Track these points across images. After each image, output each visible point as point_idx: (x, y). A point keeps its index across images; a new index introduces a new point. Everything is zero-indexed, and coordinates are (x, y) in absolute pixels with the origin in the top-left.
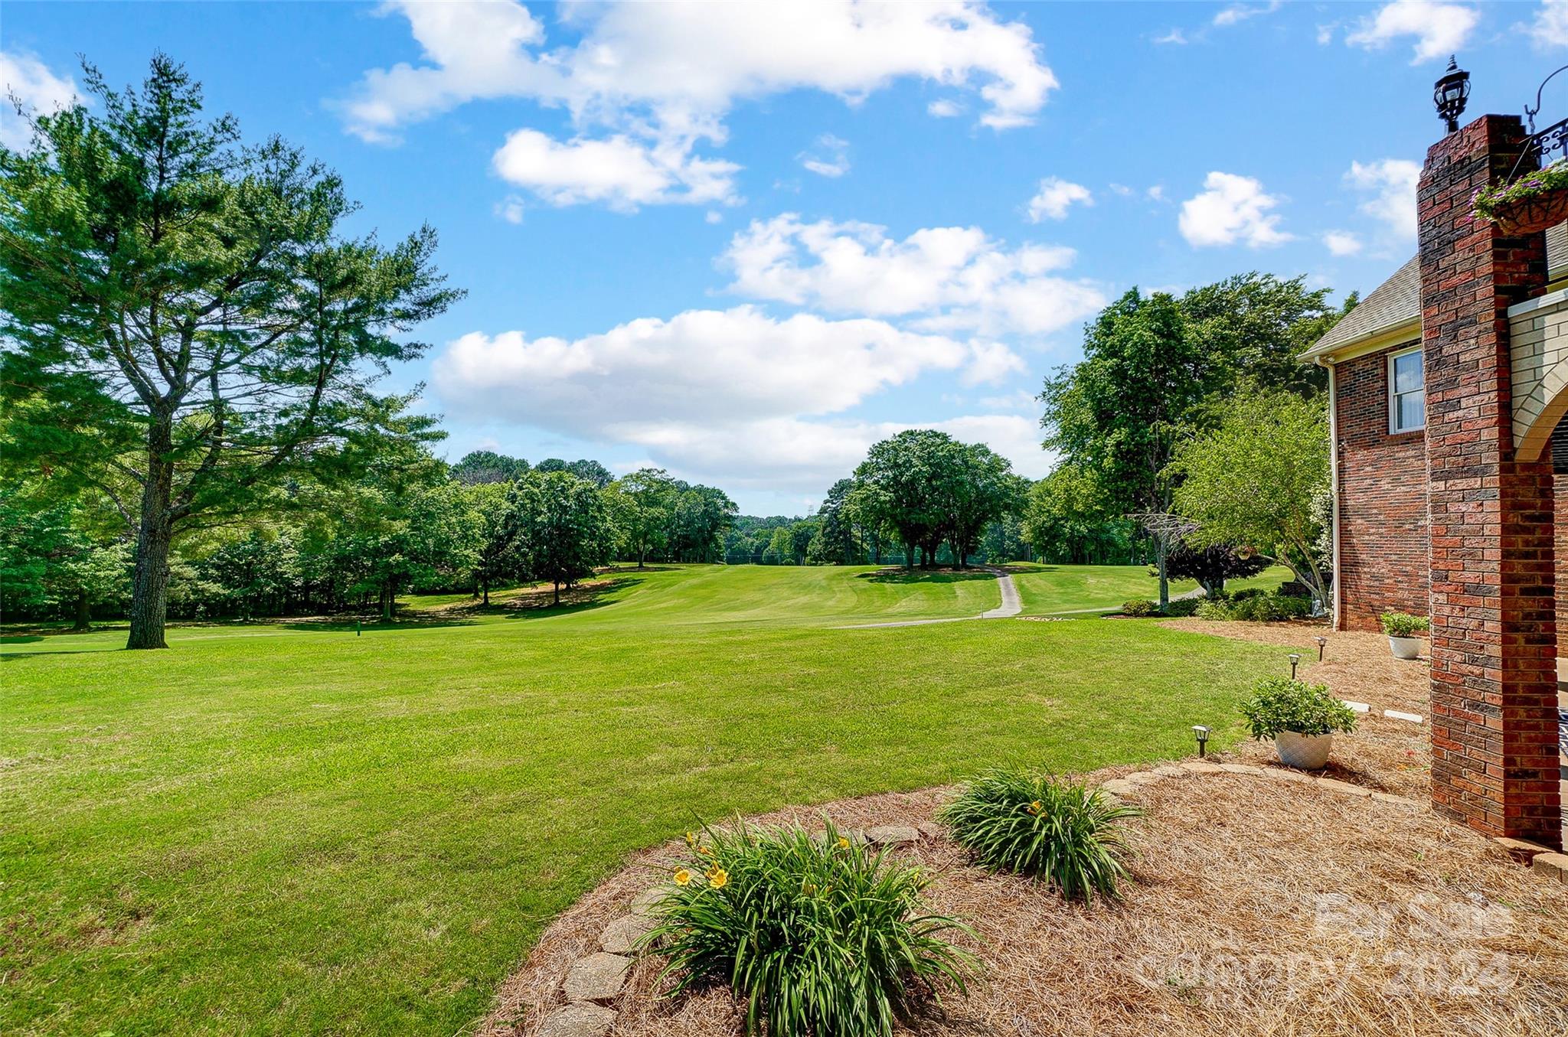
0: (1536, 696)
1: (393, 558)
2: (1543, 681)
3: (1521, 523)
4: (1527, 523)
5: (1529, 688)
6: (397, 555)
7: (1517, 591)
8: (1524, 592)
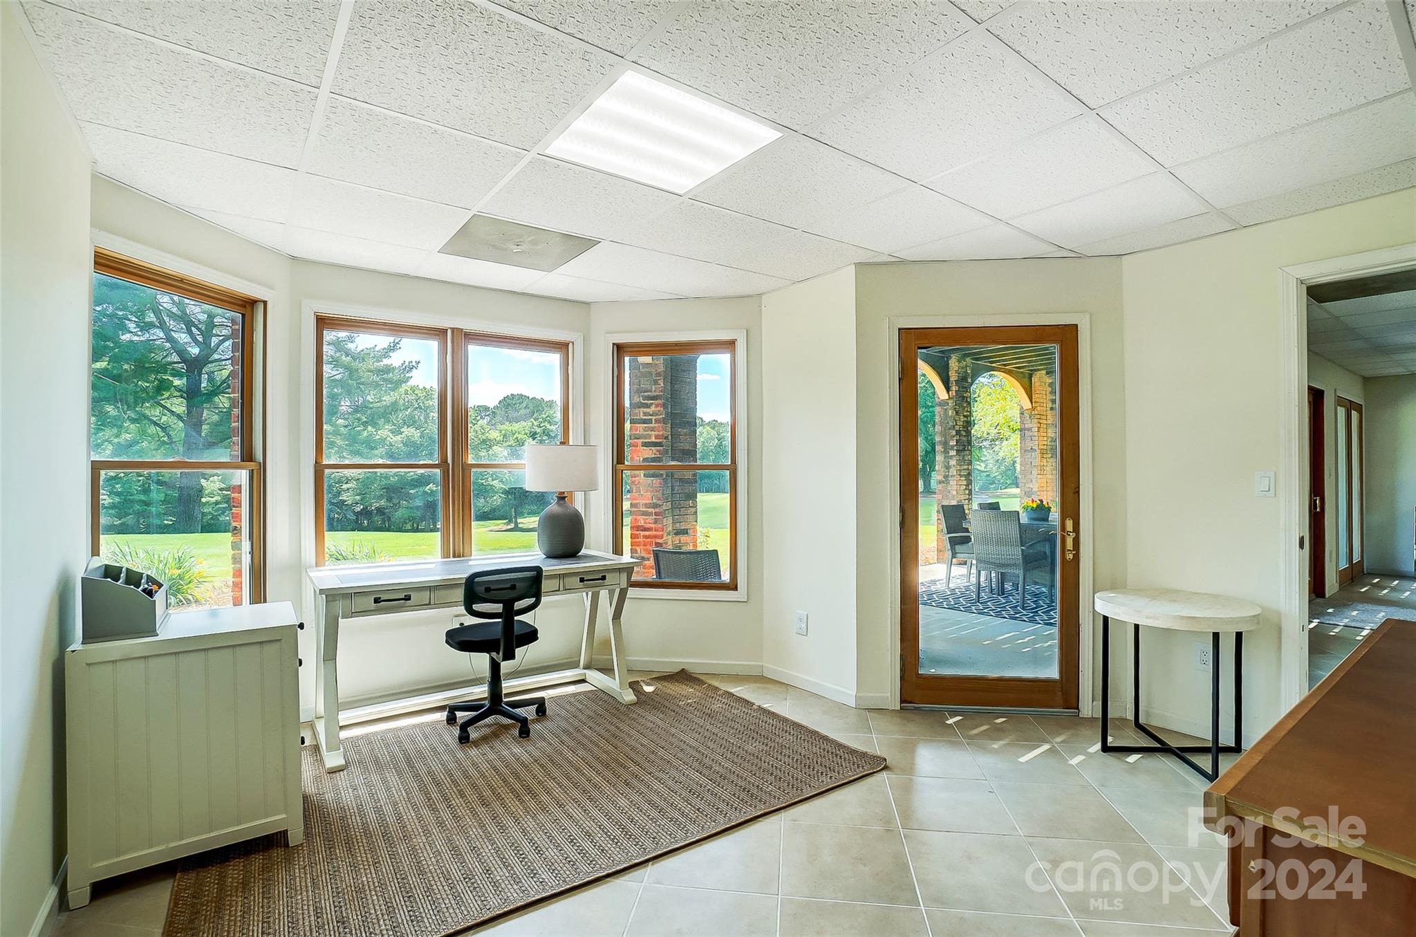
0: (650, 510)
1: (428, 487)
2: (654, 501)
3: (643, 401)
4: (646, 401)
5: (646, 505)
6: (431, 485)
7: (640, 444)
8: (646, 445)
